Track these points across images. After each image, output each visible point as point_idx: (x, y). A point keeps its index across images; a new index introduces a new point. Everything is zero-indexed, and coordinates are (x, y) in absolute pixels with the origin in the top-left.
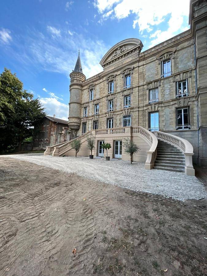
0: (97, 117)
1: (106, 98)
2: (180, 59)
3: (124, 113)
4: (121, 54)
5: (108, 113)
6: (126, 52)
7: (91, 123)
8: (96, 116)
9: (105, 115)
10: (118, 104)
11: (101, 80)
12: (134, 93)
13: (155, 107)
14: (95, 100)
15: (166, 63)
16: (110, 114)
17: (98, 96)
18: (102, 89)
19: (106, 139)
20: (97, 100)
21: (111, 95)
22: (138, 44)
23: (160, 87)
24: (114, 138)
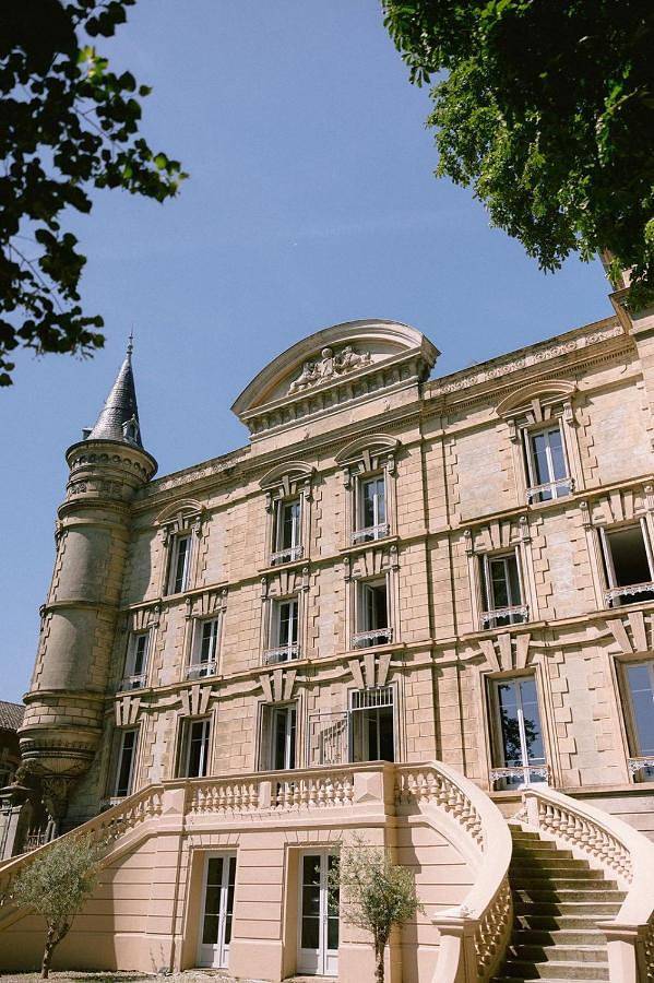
0: (206, 692)
1: (259, 587)
2: (599, 425)
3: (357, 674)
4: (336, 375)
5: (271, 673)
6: (359, 372)
7: (168, 733)
8: (202, 686)
9: (251, 685)
10: (327, 623)
11: (239, 493)
12: (403, 571)
13: (514, 648)
14: (201, 595)
15: (546, 436)
16: (278, 676)
17: (215, 576)
18: (240, 537)
19: (245, 840)
20: (211, 593)
21: (289, 571)
22: (413, 346)
23: (528, 547)
24: (291, 837)
